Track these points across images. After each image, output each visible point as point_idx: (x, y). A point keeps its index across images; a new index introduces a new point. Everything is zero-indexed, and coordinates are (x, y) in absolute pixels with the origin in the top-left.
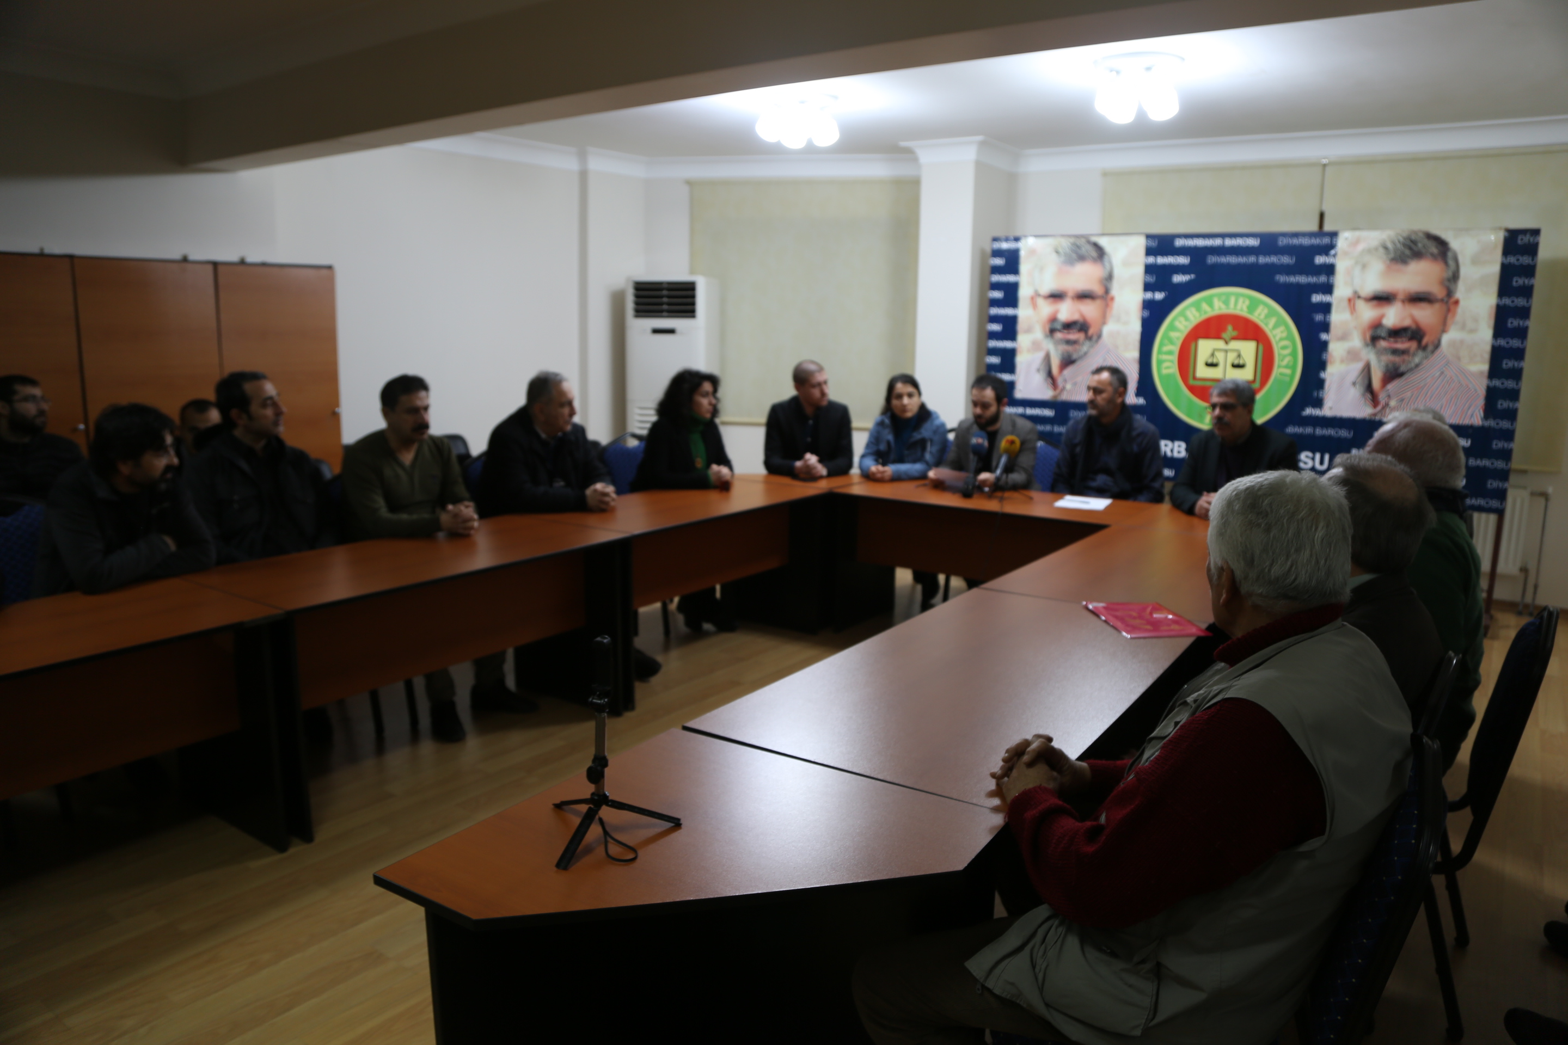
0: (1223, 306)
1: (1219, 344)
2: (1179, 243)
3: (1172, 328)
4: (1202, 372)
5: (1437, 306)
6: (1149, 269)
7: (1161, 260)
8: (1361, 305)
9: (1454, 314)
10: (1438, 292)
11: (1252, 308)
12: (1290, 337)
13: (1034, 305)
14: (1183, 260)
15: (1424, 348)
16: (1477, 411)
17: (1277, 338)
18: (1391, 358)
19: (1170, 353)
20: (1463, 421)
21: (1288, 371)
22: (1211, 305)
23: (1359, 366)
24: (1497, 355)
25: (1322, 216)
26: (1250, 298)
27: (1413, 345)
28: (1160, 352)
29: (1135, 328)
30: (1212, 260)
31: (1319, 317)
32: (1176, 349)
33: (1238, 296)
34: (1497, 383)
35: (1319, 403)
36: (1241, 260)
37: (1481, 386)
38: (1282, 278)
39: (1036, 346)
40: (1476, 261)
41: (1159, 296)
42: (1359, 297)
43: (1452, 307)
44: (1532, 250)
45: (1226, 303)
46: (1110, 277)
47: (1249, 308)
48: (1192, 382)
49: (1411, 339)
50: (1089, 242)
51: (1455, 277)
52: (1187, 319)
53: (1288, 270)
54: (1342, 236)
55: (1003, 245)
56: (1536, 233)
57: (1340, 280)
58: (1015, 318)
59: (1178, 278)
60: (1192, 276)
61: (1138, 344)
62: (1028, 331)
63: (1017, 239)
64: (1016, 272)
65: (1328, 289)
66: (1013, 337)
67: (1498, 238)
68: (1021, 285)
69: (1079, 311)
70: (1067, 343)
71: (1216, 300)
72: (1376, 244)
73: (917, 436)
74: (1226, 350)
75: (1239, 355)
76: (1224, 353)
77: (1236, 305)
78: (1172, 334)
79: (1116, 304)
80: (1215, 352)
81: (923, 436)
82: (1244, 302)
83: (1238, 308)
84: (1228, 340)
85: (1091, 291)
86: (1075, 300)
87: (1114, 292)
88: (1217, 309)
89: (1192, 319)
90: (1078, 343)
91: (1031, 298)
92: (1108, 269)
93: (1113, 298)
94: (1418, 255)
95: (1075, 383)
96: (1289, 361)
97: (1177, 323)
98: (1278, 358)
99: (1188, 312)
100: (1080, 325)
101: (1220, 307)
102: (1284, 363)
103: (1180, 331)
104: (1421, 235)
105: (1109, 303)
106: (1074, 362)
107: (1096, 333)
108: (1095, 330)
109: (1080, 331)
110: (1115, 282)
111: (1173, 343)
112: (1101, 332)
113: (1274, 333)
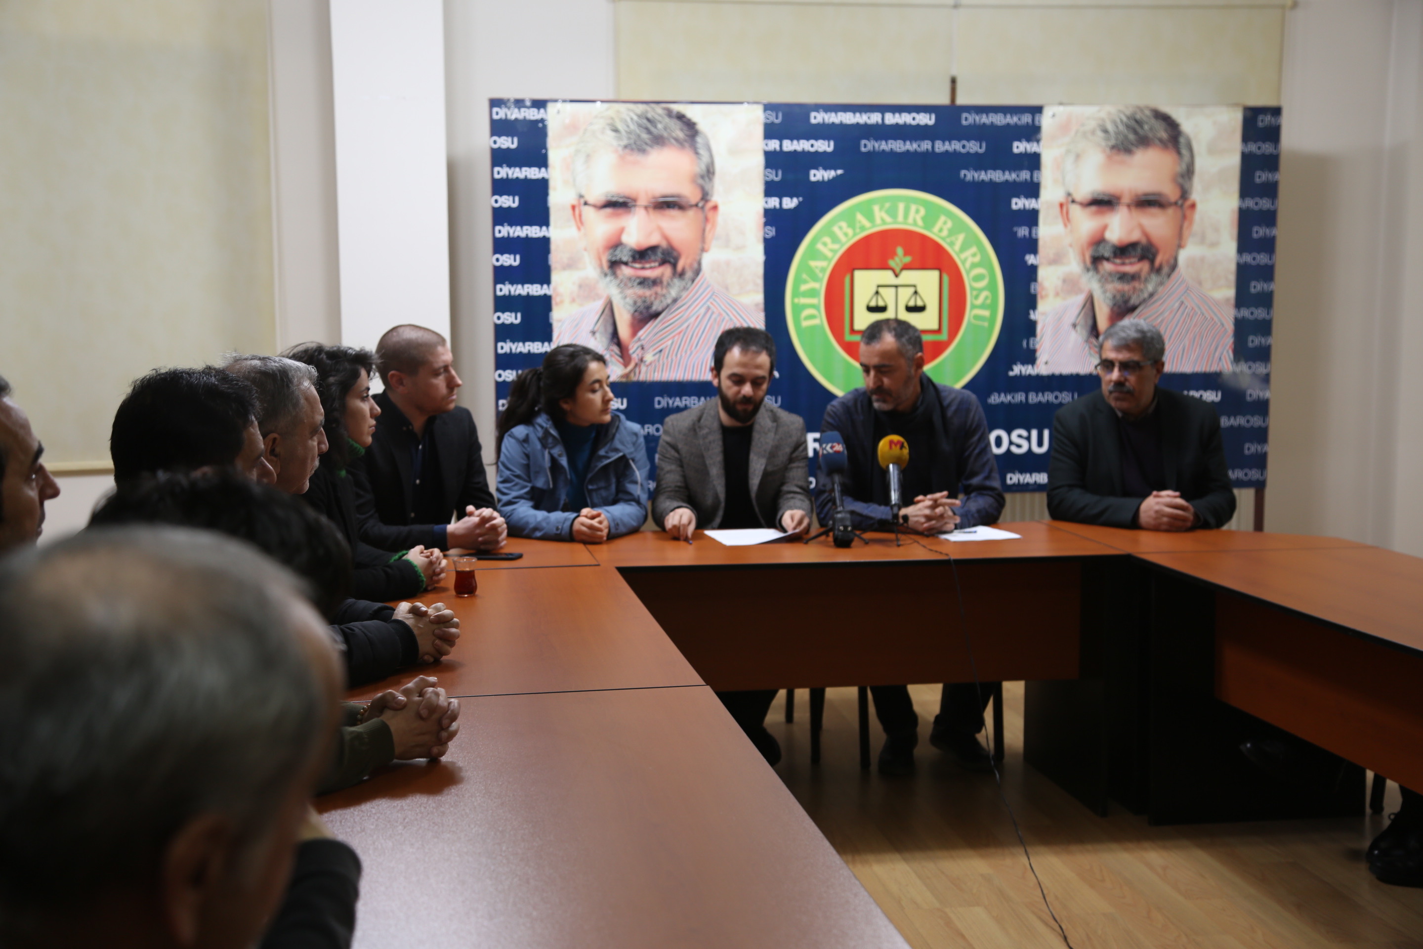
0: (888, 219)
1: (886, 276)
2: (817, 118)
3: (814, 254)
4: (864, 320)
5: (1170, 211)
6: (772, 159)
7: (789, 146)
8: (1076, 211)
9: (1191, 223)
10: (1170, 192)
11: (930, 220)
12: (984, 263)
13: (580, 221)
14: (824, 146)
15: (1158, 271)
16: (1225, 352)
17: (968, 265)
18: (1119, 286)
19: (812, 293)
20: (1211, 366)
21: (986, 313)
22: (870, 217)
23: (1080, 299)
24: (1244, 275)
25: (953, 81)
26: (925, 203)
27: (1144, 266)
28: (796, 294)
29: (756, 255)
30: (868, 145)
31: (1022, 232)
32: (821, 286)
33: (909, 201)
34: (1245, 313)
35: (1030, 357)
36: (911, 146)
37: (1227, 317)
38: (969, 175)
39: (586, 290)
40: (1212, 150)
41: (790, 203)
42: (1073, 201)
43: (1188, 213)
44: (1273, 134)
45: (892, 213)
46: (709, 172)
47: (924, 219)
48: (849, 338)
49: (1142, 258)
50: (670, 113)
51: (1189, 172)
52: (835, 240)
53: (976, 162)
54: (1047, 113)
55: (514, 114)
56: (1276, 111)
57: (1047, 176)
58: (545, 242)
59: (818, 175)
60: (840, 172)
61: (760, 282)
62: (571, 265)
63: (539, 104)
64: (542, 162)
65: (1033, 190)
66: (543, 276)
67: (1237, 118)
68: (552, 184)
69: (660, 229)
70: (641, 283)
71: (876, 208)
72: (1092, 124)
73: (611, 454)
74: (896, 287)
75: (916, 293)
76: (893, 290)
77: (906, 215)
78: (813, 264)
79: (721, 217)
80: (881, 290)
81: (621, 454)
82: (917, 211)
83: (910, 220)
84: (898, 270)
85: (678, 196)
86: (651, 211)
87: (716, 197)
88: (878, 221)
89: (843, 239)
90: (661, 282)
91: (573, 207)
92: (705, 158)
93: (715, 208)
94: (1144, 141)
95: (661, 351)
96: (986, 298)
97: (820, 246)
98: (971, 294)
99: (836, 229)
100: (663, 253)
101: (883, 220)
102: (979, 301)
103: (825, 258)
104: (1148, 113)
105: (710, 215)
106: (656, 315)
107: (691, 265)
108: (689, 261)
109: (663, 262)
110: (717, 181)
111: (815, 278)
112: (699, 264)
113: (963, 256)
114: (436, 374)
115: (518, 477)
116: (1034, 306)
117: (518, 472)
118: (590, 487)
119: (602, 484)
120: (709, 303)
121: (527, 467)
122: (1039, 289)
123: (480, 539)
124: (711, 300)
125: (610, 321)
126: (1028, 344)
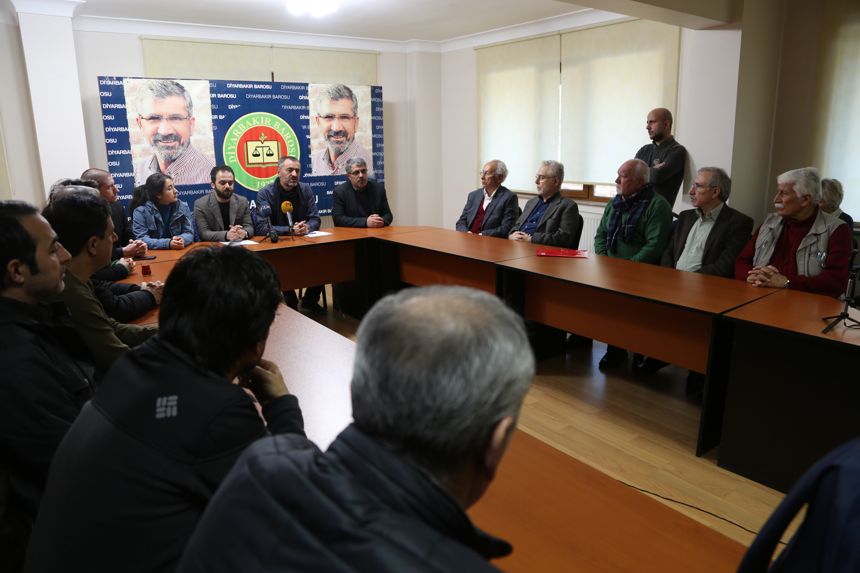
0: (258, 123)
1: (259, 144)
2: (230, 86)
3: (232, 136)
4: (252, 159)
6: (214, 101)
7: (220, 96)
8: (321, 120)
10: (350, 114)
11: (273, 123)
12: (292, 138)
13: (140, 125)
14: (232, 96)
16: (370, 167)
17: (287, 139)
18: (337, 145)
21: (294, 155)
22: (251, 122)
23: (325, 150)
24: (375, 141)
25: (273, 74)
27: (344, 139)
28: (227, 151)
29: (210, 137)
30: (249, 96)
31: (304, 127)
32: (236, 148)
35: (310, 171)
36: (265, 97)
37: (370, 155)
38: (285, 107)
39: (145, 152)
41: (222, 117)
43: (356, 121)
44: (380, 95)
45: (259, 120)
46: (190, 105)
48: (247, 166)
50: (173, 83)
51: (356, 107)
52: (240, 130)
53: (288, 102)
54: (310, 85)
55: (109, 83)
56: (381, 88)
57: (311, 108)
58: (127, 133)
59: (231, 107)
60: (239, 106)
61: (213, 146)
62: (138, 142)
63: (120, 79)
64: (123, 102)
65: (307, 113)
66: (128, 147)
67: (369, 90)
68: (127, 110)
69: (172, 127)
70: (167, 148)
71: (253, 119)
72: (325, 90)
73: (178, 215)
74: (263, 147)
75: (269, 149)
76: (262, 148)
77: (264, 122)
78: (232, 139)
79: (196, 122)
80: (257, 148)
81: (183, 214)
82: (268, 120)
83: (266, 123)
84: (263, 142)
85: (179, 115)
86: (168, 120)
87: (194, 115)
88: (254, 124)
89: (243, 130)
90: (175, 148)
91: (137, 120)
92: (188, 100)
93: (194, 119)
94: (341, 97)
95: (177, 174)
96: (294, 150)
97: (234, 133)
98: (289, 149)
99: (239, 126)
100: (175, 137)
101: (256, 123)
102: (291, 152)
103: (236, 137)
104: (342, 87)
105: (192, 122)
106: (174, 160)
107: (186, 141)
108: (185, 139)
109: (175, 140)
110: (193, 108)
111: (233, 145)
112: (189, 140)
113: (285, 136)
114: (108, 187)
115: (142, 226)
116: (310, 154)
117: (143, 225)
118: (172, 228)
119: (176, 227)
120: (194, 155)
121: (146, 222)
122: (311, 147)
123: (138, 252)
124: (195, 154)
125: (156, 163)
126: (309, 166)
